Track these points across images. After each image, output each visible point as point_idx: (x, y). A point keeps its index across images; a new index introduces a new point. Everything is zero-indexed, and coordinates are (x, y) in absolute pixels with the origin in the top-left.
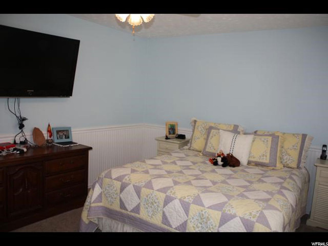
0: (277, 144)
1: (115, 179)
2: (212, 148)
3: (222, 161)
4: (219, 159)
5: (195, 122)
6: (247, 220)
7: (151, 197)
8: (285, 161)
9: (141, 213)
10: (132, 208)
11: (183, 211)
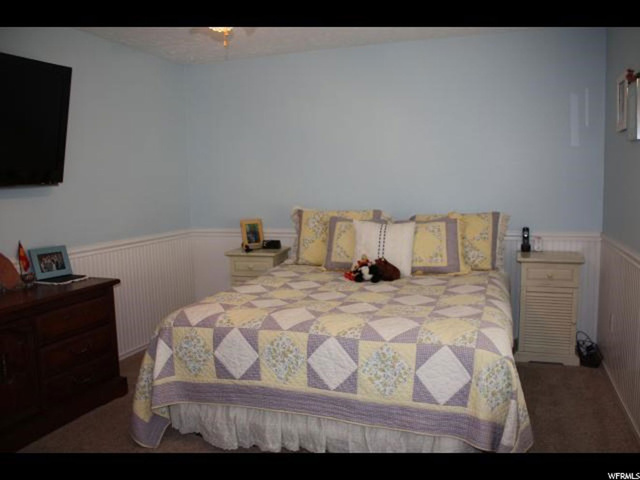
0: (456, 234)
1: (198, 326)
2: (342, 254)
3: (370, 273)
4: (365, 270)
5: (300, 213)
6: (462, 347)
7: (281, 343)
8: (472, 260)
9: (263, 376)
10: (243, 372)
11: (347, 356)
